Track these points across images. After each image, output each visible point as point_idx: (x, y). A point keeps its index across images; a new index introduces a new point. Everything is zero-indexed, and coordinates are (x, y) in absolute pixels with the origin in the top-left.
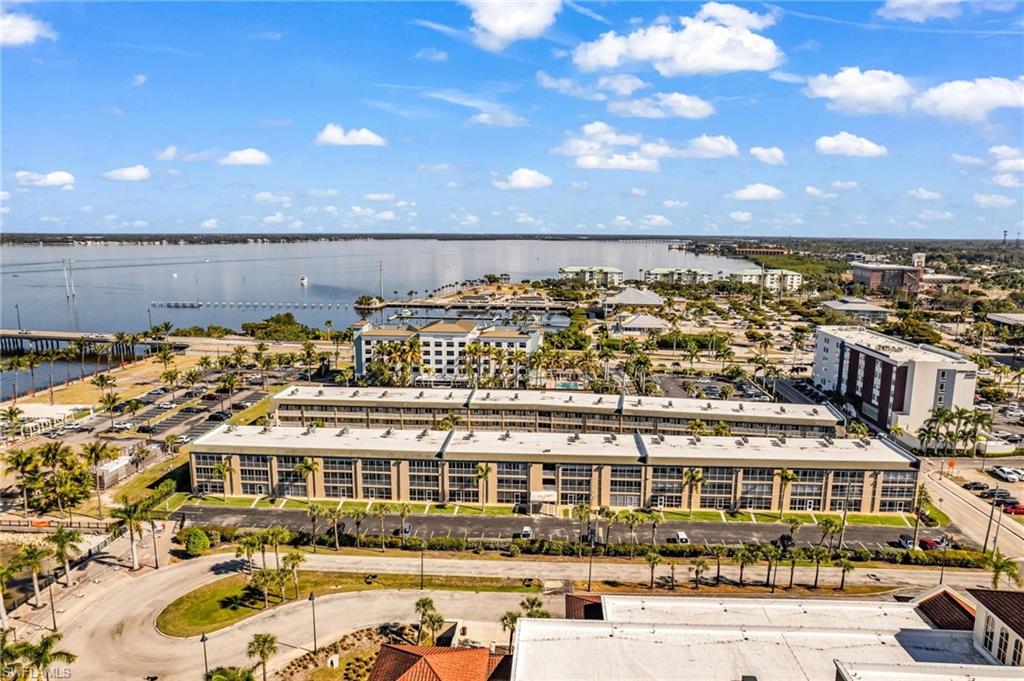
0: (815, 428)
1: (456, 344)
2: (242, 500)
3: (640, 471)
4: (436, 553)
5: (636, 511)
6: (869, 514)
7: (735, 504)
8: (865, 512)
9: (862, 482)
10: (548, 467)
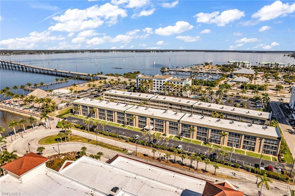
0: (259, 120)
1: (162, 82)
2: (81, 117)
3: (177, 124)
4: (110, 137)
5: (175, 137)
6: (257, 153)
7: (208, 140)
8: (256, 152)
9: (256, 141)
10: (152, 119)
